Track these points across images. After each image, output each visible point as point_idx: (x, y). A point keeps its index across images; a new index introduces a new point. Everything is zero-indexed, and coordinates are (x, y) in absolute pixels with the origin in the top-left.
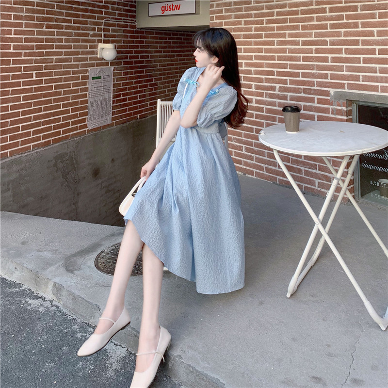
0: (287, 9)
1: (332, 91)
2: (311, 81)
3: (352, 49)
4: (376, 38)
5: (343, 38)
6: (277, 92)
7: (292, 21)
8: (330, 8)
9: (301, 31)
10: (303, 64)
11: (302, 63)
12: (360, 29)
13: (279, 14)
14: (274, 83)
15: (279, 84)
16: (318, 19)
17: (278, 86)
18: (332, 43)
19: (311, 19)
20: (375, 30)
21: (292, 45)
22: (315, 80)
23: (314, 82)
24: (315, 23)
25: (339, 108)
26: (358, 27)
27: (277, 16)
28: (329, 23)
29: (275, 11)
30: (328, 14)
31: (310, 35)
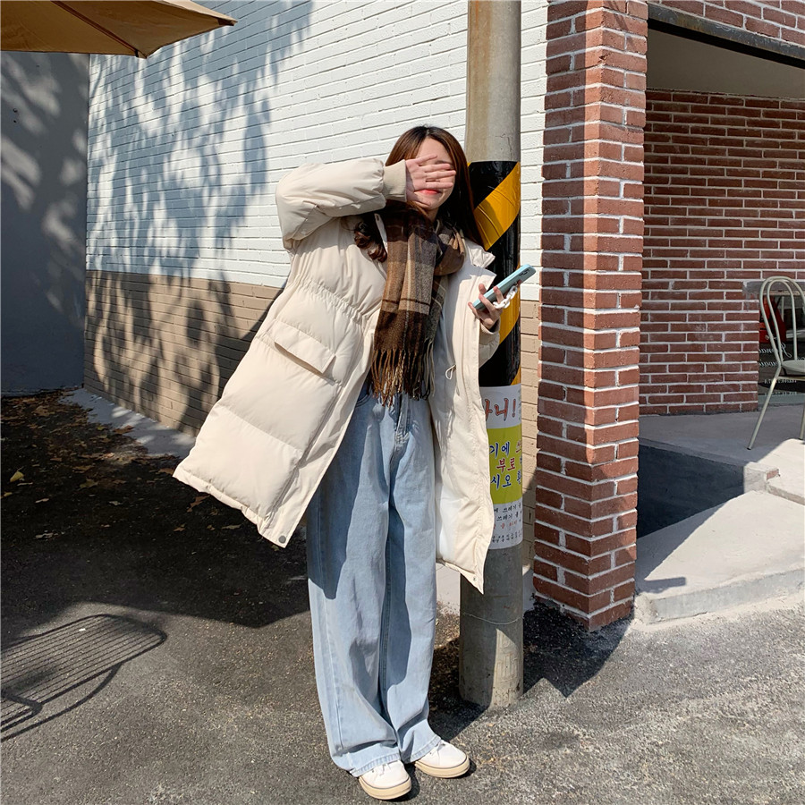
0: (689, 176)
1: (745, 282)
2: (719, 272)
3: (769, 232)
4: (794, 220)
5: (759, 219)
6: (670, 290)
7: (695, 192)
8: (746, 181)
9: (707, 207)
10: (709, 251)
11: (707, 248)
12: (779, 209)
13: (675, 181)
14: (666, 277)
15: (673, 278)
16: (731, 193)
17: (672, 281)
18: (747, 224)
19: (722, 193)
20: (794, 211)
21: (695, 225)
22: (725, 270)
23: (723, 272)
24: (726, 198)
25: (753, 301)
26: (777, 207)
27: (672, 183)
28: (744, 199)
29: (670, 176)
30: (743, 188)
31: (720, 213)
